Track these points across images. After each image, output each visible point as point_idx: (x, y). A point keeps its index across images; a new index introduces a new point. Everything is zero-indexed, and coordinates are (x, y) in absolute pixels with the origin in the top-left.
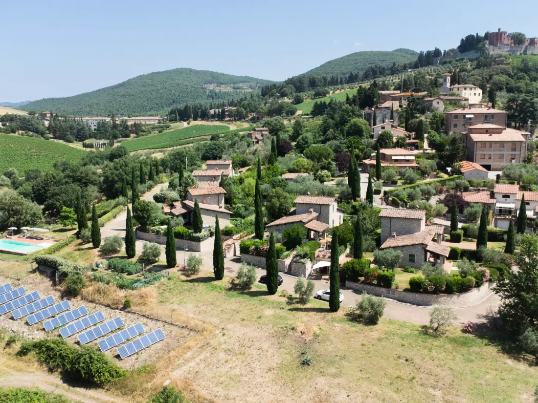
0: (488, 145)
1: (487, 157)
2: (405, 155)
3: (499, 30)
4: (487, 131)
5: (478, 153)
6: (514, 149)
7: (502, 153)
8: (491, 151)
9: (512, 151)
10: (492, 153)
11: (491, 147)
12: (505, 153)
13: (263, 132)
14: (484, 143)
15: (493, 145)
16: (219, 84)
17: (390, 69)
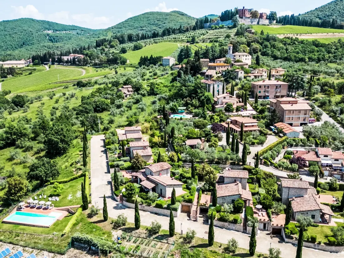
0: (292, 112)
1: (291, 119)
2: (252, 123)
3: (244, 7)
4: (289, 102)
5: (286, 116)
6: (305, 114)
7: (299, 116)
8: (293, 115)
9: (304, 115)
10: (294, 116)
11: (293, 113)
12: (300, 116)
13: (128, 89)
14: (290, 111)
15: (294, 112)
16: (55, 31)
17: (178, 30)
